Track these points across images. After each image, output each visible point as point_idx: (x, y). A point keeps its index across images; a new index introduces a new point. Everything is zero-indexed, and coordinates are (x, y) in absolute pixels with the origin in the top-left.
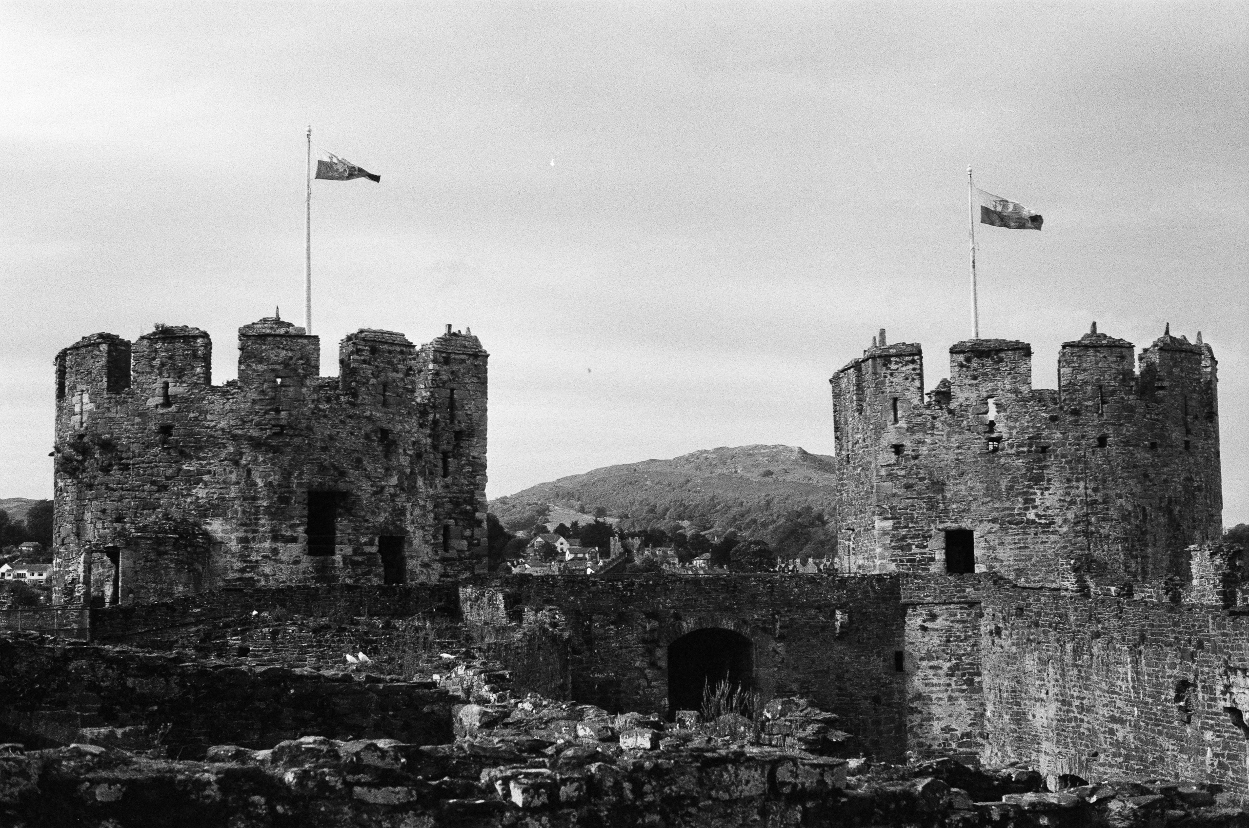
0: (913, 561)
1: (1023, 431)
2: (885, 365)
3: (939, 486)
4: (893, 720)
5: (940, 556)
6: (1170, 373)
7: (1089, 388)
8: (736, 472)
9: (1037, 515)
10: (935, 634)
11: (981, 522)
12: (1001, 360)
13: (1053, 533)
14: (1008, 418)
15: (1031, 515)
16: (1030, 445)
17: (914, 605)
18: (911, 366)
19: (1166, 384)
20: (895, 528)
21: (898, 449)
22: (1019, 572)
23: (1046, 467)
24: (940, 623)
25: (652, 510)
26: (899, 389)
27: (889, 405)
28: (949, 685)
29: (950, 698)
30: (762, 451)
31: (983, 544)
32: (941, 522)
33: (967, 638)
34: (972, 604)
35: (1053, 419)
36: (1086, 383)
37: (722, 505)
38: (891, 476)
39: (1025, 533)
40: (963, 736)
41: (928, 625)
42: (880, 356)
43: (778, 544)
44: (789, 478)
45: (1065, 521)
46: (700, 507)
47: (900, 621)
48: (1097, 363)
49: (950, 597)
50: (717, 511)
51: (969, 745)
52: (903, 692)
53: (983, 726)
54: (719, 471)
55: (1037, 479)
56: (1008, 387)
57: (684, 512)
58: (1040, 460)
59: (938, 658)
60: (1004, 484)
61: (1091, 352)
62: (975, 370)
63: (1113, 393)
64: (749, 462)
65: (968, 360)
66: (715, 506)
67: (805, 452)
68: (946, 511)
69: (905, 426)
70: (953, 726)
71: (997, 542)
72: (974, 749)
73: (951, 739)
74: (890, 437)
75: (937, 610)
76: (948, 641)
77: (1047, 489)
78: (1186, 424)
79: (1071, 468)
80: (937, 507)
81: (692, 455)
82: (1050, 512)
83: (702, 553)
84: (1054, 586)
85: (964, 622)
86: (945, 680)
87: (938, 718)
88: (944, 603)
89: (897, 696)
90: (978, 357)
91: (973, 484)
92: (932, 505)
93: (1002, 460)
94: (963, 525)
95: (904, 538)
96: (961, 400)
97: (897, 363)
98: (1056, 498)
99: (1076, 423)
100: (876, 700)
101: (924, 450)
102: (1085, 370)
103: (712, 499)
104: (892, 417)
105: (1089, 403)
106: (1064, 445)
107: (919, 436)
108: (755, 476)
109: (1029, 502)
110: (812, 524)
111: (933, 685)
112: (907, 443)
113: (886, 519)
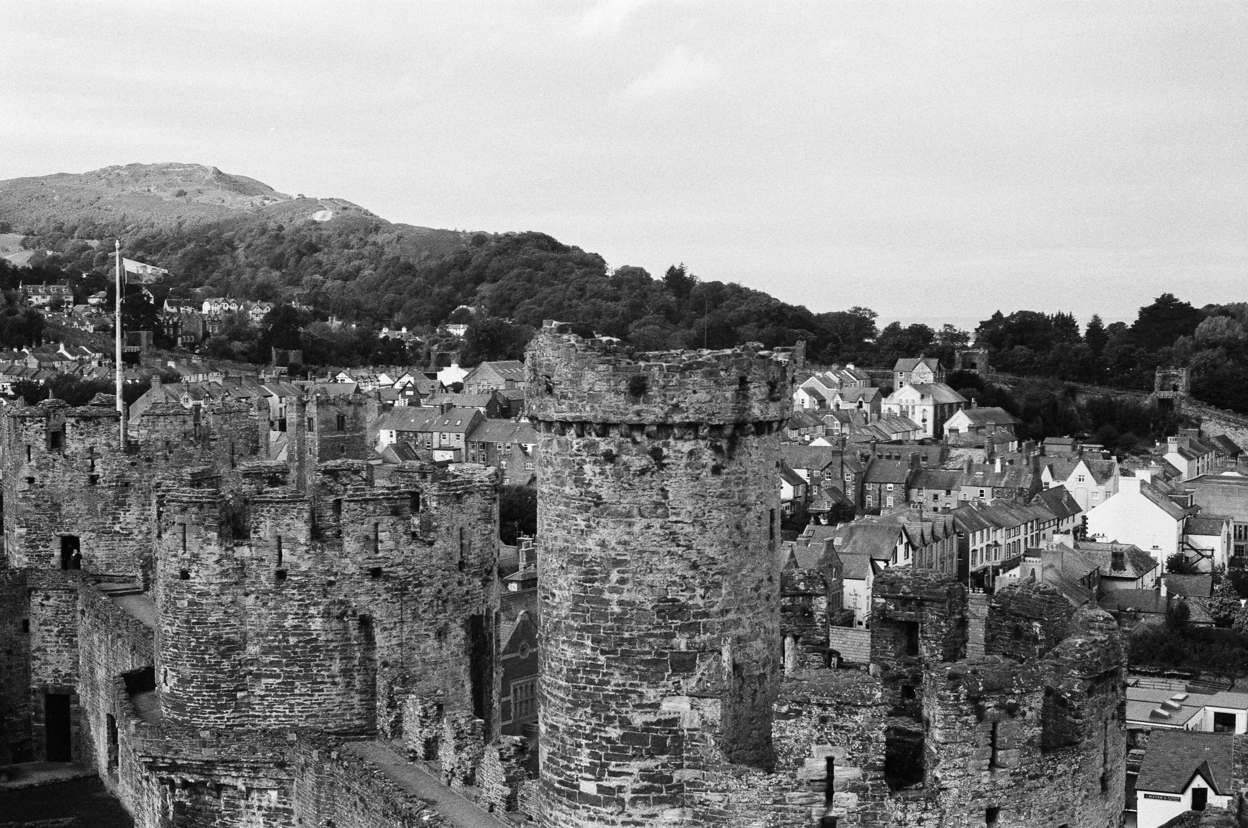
0: (40, 556)
1: (113, 471)
2: (22, 422)
3: (57, 507)
4: (21, 665)
5: (57, 553)
6: (221, 429)
7: (159, 443)
8: (149, 190)
9: (121, 528)
10: (49, 609)
11: (84, 531)
12: (99, 423)
13: (133, 540)
14: (103, 462)
15: (117, 528)
16: (117, 481)
17: (36, 590)
18: (40, 424)
19: (218, 436)
20: (28, 533)
21: (31, 480)
22: (109, 566)
23: (128, 496)
24: (52, 602)
25: (60, 228)
26: (32, 440)
27: (25, 449)
28: (57, 642)
29: (58, 651)
30: (177, 170)
31: (85, 546)
32: (58, 531)
33: (69, 612)
34: (72, 591)
35: (133, 464)
36: (157, 440)
37: (133, 225)
38: (25, 498)
39: (113, 540)
40: (66, 675)
41: (45, 602)
42: (19, 417)
43: (185, 272)
44: (202, 199)
45: (140, 532)
46: (110, 228)
47: (27, 600)
48: (165, 426)
49: (58, 585)
50: (127, 232)
51: (70, 681)
52: (28, 646)
53: (78, 670)
54: (132, 188)
55: (122, 504)
56: (104, 442)
57: (94, 231)
58: (124, 492)
59: (51, 625)
60: (100, 507)
61: (162, 419)
62: (82, 429)
63: (177, 446)
64: (163, 180)
65: (77, 422)
66: (125, 227)
67: (220, 173)
68: (61, 523)
69: (35, 465)
70: (60, 669)
71: (95, 545)
72: (73, 684)
73: (59, 677)
74: (25, 472)
75: (50, 593)
76: (57, 614)
77: (128, 511)
78: (232, 461)
79: (145, 497)
80: (56, 521)
81: (104, 171)
82: (130, 526)
83: (99, 290)
84: (132, 574)
85: (67, 602)
86: (56, 639)
87: (51, 664)
88: (54, 589)
89: (23, 650)
90: (85, 421)
91: (80, 505)
92: (53, 519)
93: (99, 491)
94: (72, 533)
95: (34, 540)
96: (73, 449)
97: (30, 421)
98: (134, 517)
99: (149, 467)
100: (9, 652)
101: (48, 482)
102: (157, 431)
103: (123, 220)
104: (26, 459)
105: (159, 453)
106: (140, 481)
107: (44, 472)
108: (167, 196)
109: (116, 519)
110: (221, 251)
111: (47, 642)
112: (37, 477)
113: (22, 527)
